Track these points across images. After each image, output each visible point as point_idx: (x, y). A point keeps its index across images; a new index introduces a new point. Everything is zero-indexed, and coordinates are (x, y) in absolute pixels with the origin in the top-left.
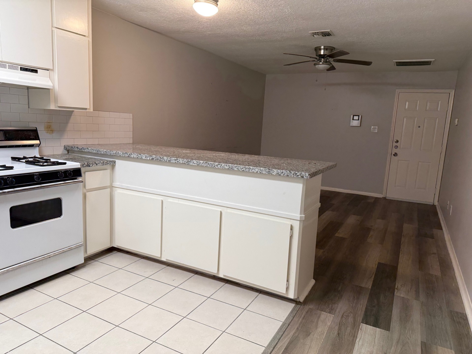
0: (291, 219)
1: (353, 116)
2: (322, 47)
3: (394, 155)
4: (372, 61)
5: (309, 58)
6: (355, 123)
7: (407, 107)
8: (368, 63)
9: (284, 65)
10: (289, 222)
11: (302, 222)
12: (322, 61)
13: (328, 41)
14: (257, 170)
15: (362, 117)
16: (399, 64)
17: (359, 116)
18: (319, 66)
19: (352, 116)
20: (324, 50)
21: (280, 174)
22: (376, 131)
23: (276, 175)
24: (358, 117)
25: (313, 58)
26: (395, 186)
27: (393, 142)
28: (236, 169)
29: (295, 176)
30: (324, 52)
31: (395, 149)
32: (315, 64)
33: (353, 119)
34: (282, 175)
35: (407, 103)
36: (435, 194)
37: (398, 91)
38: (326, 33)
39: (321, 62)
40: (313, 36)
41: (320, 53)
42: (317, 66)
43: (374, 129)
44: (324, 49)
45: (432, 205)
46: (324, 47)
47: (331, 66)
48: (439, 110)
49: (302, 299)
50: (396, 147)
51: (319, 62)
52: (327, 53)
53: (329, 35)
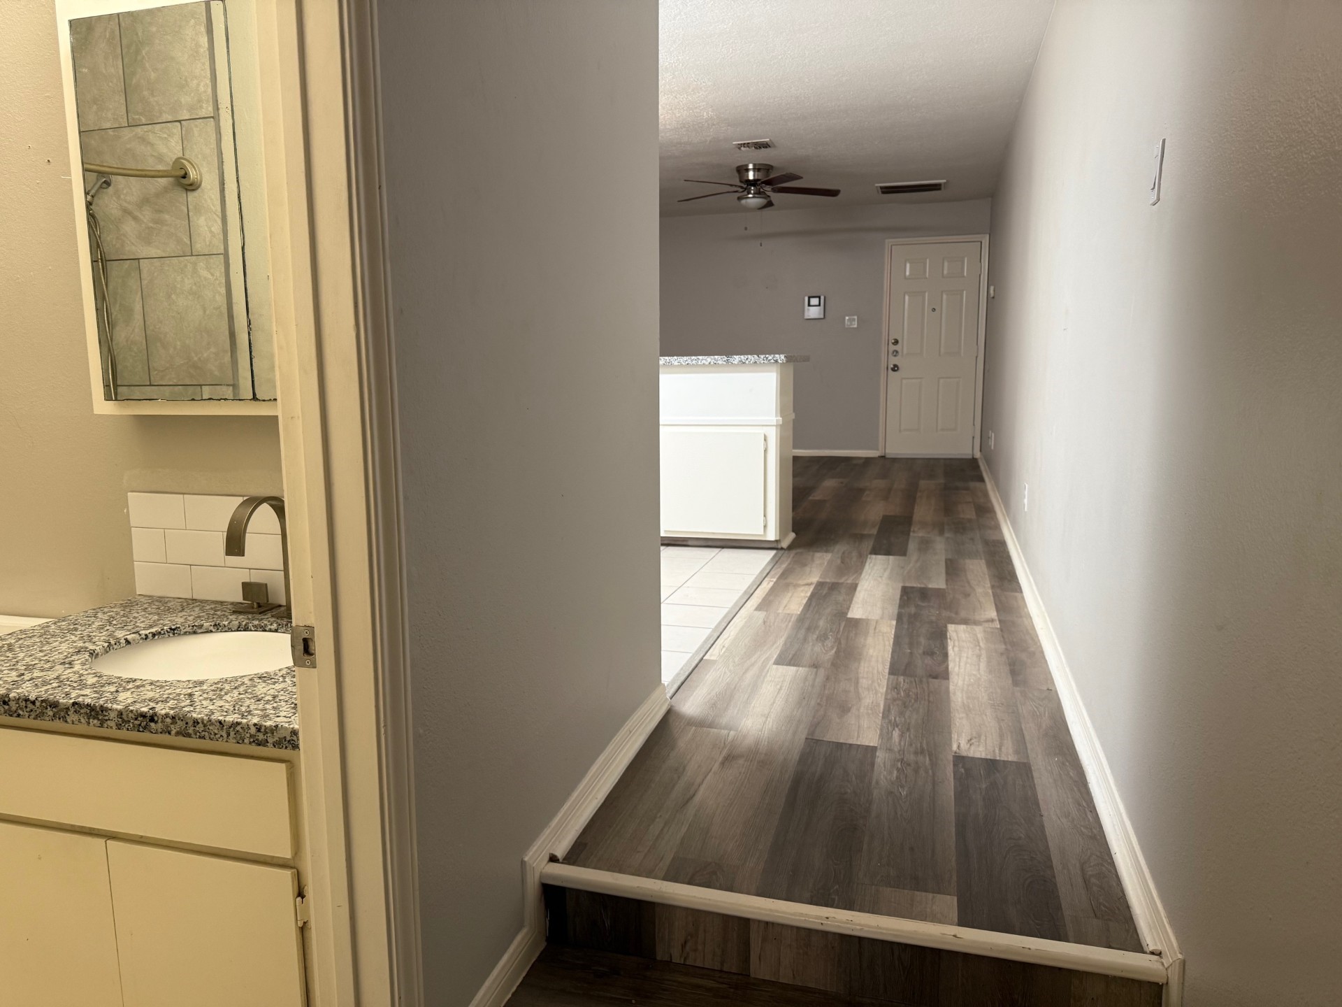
0: (763, 426)
1: (809, 298)
2: (751, 166)
3: (893, 370)
4: (840, 188)
5: (729, 186)
6: (813, 312)
7: (908, 273)
8: (833, 193)
9: (679, 201)
10: (761, 431)
11: (779, 427)
12: (752, 192)
13: (763, 156)
14: (709, 360)
15: (826, 300)
16: (887, 190)
17: (819, 297)
18: (749, 200)
19: (806, 299)
20: (754, 171)
21: (744, 361)
22: (856, 326)
23: (738, 364)
24: (817, 299)
25: (736, 186)
26: (900, 431)
27: (888, 344)
28: (676, 363)
29: (765, 362)
30: (754, 175)
31: (894, 358)
32: (739, 199)
33: (809, 305)
34: (747, 362)
35: (908, 265)
36: (973, 437)
37: (889, 242)
38: (763, 144)
39: (751, 194)
40: (739, 148)
41: (748, 176)
42: (743, 202)
43: (852, 322)
44: (754, 169)
45: (970, 459)
46: (754, 165)
47: (768, 200)
48: (965, 274)
49: (785, 544)
50: (896, 353)
51: (745, 193)
52: (760, 176)
53: (766, 147)
